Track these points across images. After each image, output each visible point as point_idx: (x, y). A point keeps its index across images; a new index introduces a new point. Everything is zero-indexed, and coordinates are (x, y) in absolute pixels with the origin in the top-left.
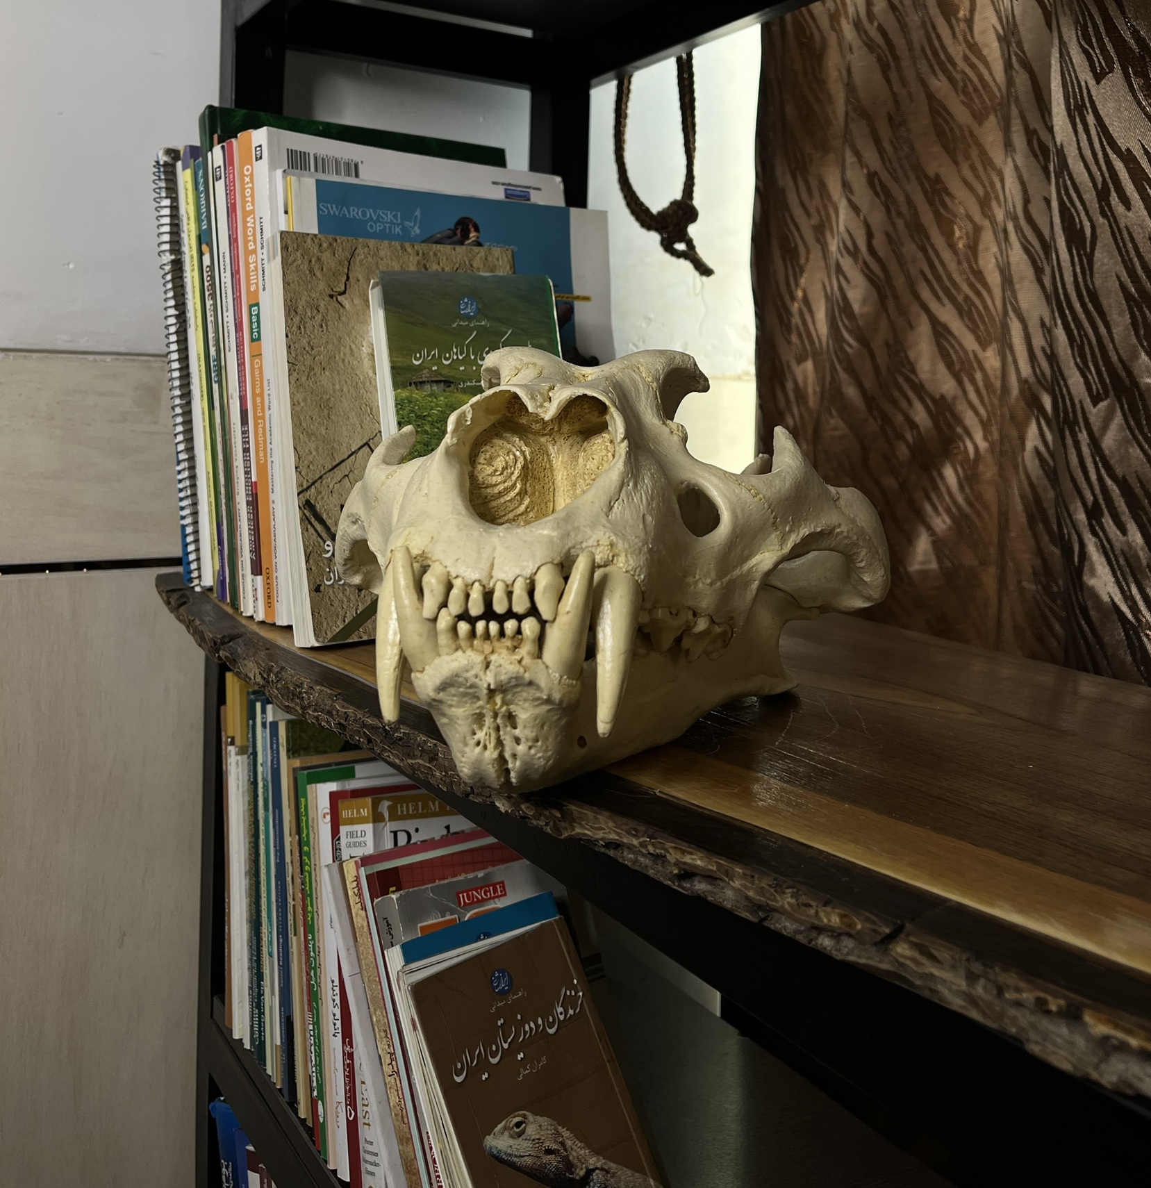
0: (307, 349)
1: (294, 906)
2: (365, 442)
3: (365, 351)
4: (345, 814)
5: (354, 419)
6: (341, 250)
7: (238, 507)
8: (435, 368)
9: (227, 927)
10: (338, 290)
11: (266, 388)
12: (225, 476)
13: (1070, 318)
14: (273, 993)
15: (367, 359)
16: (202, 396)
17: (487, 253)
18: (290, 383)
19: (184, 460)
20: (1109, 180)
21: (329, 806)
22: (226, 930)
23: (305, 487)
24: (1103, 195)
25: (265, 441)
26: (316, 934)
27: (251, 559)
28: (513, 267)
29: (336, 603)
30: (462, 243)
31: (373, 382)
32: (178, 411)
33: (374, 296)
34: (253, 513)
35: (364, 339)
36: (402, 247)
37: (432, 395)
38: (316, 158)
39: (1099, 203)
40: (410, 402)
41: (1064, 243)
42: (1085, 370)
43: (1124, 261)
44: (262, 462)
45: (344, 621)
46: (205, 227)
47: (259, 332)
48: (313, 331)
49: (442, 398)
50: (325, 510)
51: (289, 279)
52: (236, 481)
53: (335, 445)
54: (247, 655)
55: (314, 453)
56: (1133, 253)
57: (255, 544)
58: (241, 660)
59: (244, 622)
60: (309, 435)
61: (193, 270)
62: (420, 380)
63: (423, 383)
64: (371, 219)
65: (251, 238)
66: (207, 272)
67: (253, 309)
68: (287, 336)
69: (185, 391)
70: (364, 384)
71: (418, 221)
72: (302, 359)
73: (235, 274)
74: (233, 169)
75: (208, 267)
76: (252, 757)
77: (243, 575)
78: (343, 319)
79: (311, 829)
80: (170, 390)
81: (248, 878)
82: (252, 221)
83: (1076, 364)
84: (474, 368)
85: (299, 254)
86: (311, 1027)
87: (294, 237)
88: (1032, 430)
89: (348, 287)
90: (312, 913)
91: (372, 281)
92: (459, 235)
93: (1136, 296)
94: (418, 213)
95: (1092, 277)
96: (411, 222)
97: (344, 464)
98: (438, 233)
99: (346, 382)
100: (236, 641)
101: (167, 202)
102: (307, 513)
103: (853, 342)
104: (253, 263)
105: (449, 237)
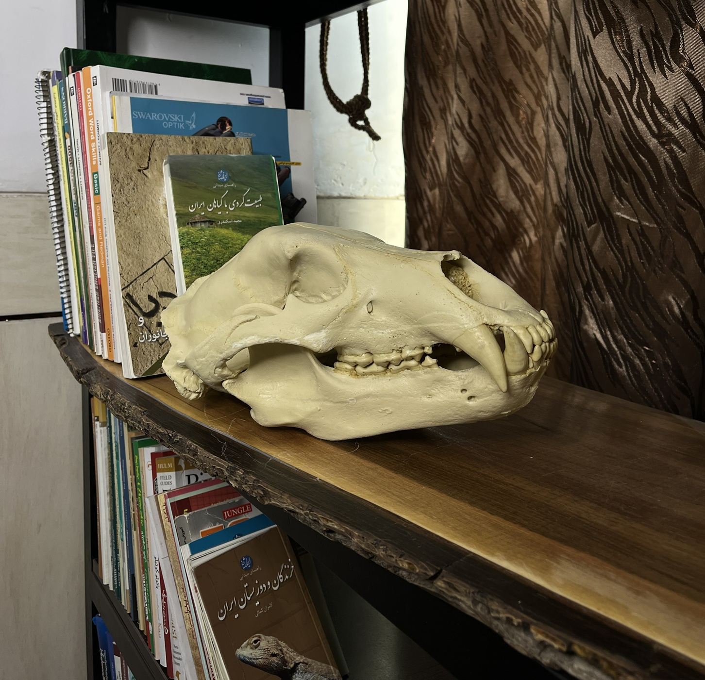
0: (125, 203)
1: (134, 514)
2: (162, 257)
3: (161, 203)
4: (160, 466)
5: (155, 244)
6: (145, 142)
7: (91, 291)
8: (203, 214)
9: (98, 523)
10: (144, 166)
11: (104, 223)
12: (83, 272)
13: (577, 176)
14: (124, 561)
15: (162, 208)
16: (69, 223)
17: (235, 141)
18: (115, 224)
19: (61, 260)
20: (599, 96)
21: (150, 460)
22: (98, 525)
23: (126, 285)
24: (596, 104)
25: (104, 255)
26: (146, 532)
27: (100, 323)
28: (252, 148)
29: (147, 353)
31: (166, 221)
32: (56, 230)
33: (166, 169)
34: (99, 296)
35: (160, 196)
36: (183, 139)
37: (202, 230)
38: (130, 83)
39: (594, 109)
40: (188, 234)
41: (574, 131)
42: (584, 206)
43: (606, 144)
44: (103, 267)
45: (152, 363)
46: (66, 122)
47: (99, 190)
48: (129, 192)
49: (208, 232)
50: (139, 299)
51: (113, 161)
52: (89, 276)
53: (144, 260)
54: (96, 382)
55: (131, 265)
56: (611, 139)
57: (101, 314)
58: (93, 384)
59: (97, 359)
60: (128, 255)
61: (61, 147)
62: (194, 221)
63: (196, 223)
64: (165, 120)
65: (92, 133)
66: (69, 150)
67: (95, 175)
68: (113, 196)
69: (60, 218)
70: (161, 222)
71: (194, 121)
72: (122, 209)
73: (84, 153)
74: (80, 89)
75: (69, 146)
76: (109, 428)
77: (95, 331)
78: (147, 184)
79: (141, 473)
80: (51, 218)
81: (109, 496)
83: (580, 202)
84: (227, 213)
85: (119, 146)
86: (144, 582)
87: (115, 135)
88: (559, 233)
89: (149, 164)
90: (143, 520)
91: (164, 161)
92: (219, 128)
93: (613, 164)
95: (589, 153)
96: (190, 121)
97: (149, 270)
98: (207, 127)
99: (150, 222)
100: (90, 372)
101: (45, 104)
102: (128, 301)
103: (460, 180)
104: (94, 147)
105: (214, 129)
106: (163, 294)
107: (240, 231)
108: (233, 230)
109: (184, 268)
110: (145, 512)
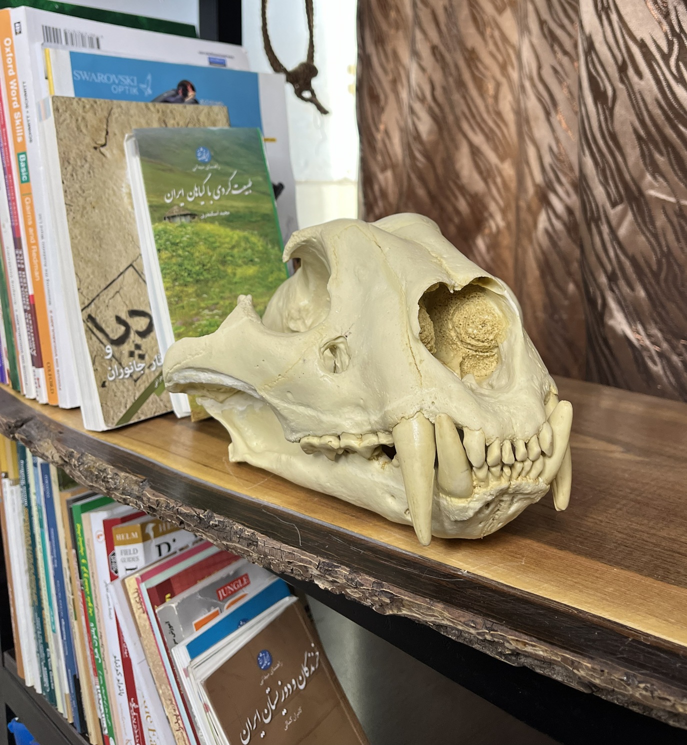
0: (79, 192)
1: (73, 599)
2: (130, 264)
3: (123, 190)
4: (118, 537)
5: (120, 246)
6: (100, 110)
7: (16, 313)
8: (182, 204)
10: (100, 143)
11: (38, 221)
13: (595, 150)
14: (58, 657)
18: (68, 221)
21: (103, 530)
23: (86, 304)
24: (622, 69)
25: (39, 264)
26: (97, 623)
27: (32, 356)
28: (229, 120)
29: (119, 394)
30: (182, 101)
31: (132, 215)
33: (129, 146)
34: (32, 319)
35: (122, 181)
36: (147, 107)
37: (182, 226)
38: (66, 34)
39: (620, 74)
41: (592, 100)
42: (607, 185)
43: (637, 114)
44: (38, 279)
45: (126, 407)
47: (28, 176)
48: (83, 177)
50: (104, 321)
51: (62, 135)
52: (12, 292)
53: (107, 268)
54: (41, 437)
56: (643, 108)
57: (36, 344)
58: (36, 441)
59: (28, 403)
60: (87, 262)
62: (172, 215)
63: (174, 217)
64: (114, 83)
65: (16, 99)
68: (63, 183)
70: (126, 217)
72: (76, 201)
76: (25, 487)
77: (24, 367)
78: (106, 166)
79: (87, 547)
82: (15, 84)
83: (600, 181)
84: (212, 202)
85: (67, 115)
86: (98, 687)
87: (63, 100)
88: (542, 217)
89: (108, 140)
90: (93, 608)
91: (126, 136)
92: (181, 94)
93: (645, 137)
94: (149, 77)
95: (612, 123)
96: (145, 85)
97: (115, 282)
98: (165, 93)
99: (112, 217)
100: (28, 424)
102: (90, 325)
103: (422, 160)
104: (19, 119)
105: (174, 96)
106: (134, 313)
107: (229, 226)
108: (220, 224)
109: (164, 278)
110: (96, 597)
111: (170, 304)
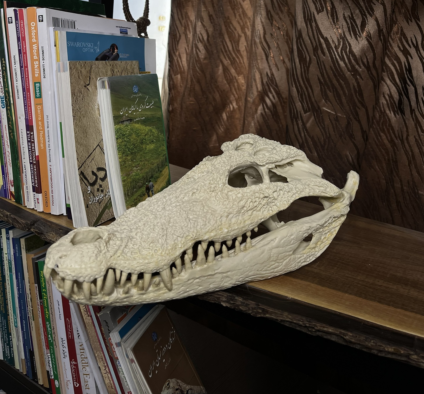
0: (79, 109)
2: (98, 144)
3: (96, 107)
5: (94, 136)
6: (87, 66)
8: (127, 115)
10: (87, 83)
11: (45, 119)
13: (298, 85)
14: (18, 340)
15: (97, 111)
20: (319, 45)
23: (80, 166)
25: (44, 140)
26: (51, 322)
29: (93, 210)
31: (99, 120)
34: (36, 168)
37: (127, 126)
38: (61, 21)
39: (314, 52)
40: (120, 130)
41: (298, 60)
42: (302, 102)
43: (320, 72)
44: (42, 148)
45: (96, 217)
47: (40, 95)
48: (80, 101)
49: (129, 126)
50: (87, 174)
51: (72, 81)
53: (89, 147)
56: (324, 69)
57: (37, 181)
60: (81, 145)
63: (123, 121)
64: (84, 47)
65: (36, 54)
68: (72, 105)
70: (96, 121)
71: (99, 47)
72: (77, 114)
74: (23, 21)
78: (89, 95)
79: (46, 283)
82: (36, 46)
83: (299, 99)
84: (138, 113)
88: (260, 109)
89: (90, 82)
90: (49, 315)
92: (111, 51)
93: (323, 82)
94: (98, 43)
95: (308, 74)
96: (96, 47)
97: (92, 154)
98: (105, 51)
99: (91, 121)
100: (37, 223)
102: (82, 176)
103: (200, 72)
104: (37, 65)
105: (108, 52)
106: (99, 169)
107: (144, 125)
108: (141, 124)
109: (119, 152)
110: (51, 308)
111: (121, 165)
